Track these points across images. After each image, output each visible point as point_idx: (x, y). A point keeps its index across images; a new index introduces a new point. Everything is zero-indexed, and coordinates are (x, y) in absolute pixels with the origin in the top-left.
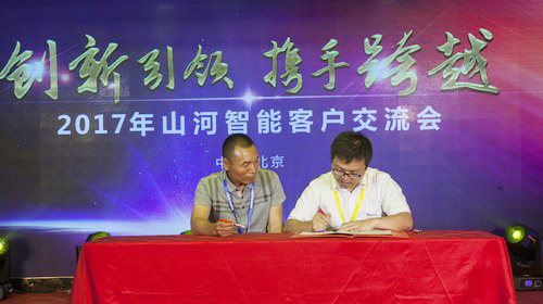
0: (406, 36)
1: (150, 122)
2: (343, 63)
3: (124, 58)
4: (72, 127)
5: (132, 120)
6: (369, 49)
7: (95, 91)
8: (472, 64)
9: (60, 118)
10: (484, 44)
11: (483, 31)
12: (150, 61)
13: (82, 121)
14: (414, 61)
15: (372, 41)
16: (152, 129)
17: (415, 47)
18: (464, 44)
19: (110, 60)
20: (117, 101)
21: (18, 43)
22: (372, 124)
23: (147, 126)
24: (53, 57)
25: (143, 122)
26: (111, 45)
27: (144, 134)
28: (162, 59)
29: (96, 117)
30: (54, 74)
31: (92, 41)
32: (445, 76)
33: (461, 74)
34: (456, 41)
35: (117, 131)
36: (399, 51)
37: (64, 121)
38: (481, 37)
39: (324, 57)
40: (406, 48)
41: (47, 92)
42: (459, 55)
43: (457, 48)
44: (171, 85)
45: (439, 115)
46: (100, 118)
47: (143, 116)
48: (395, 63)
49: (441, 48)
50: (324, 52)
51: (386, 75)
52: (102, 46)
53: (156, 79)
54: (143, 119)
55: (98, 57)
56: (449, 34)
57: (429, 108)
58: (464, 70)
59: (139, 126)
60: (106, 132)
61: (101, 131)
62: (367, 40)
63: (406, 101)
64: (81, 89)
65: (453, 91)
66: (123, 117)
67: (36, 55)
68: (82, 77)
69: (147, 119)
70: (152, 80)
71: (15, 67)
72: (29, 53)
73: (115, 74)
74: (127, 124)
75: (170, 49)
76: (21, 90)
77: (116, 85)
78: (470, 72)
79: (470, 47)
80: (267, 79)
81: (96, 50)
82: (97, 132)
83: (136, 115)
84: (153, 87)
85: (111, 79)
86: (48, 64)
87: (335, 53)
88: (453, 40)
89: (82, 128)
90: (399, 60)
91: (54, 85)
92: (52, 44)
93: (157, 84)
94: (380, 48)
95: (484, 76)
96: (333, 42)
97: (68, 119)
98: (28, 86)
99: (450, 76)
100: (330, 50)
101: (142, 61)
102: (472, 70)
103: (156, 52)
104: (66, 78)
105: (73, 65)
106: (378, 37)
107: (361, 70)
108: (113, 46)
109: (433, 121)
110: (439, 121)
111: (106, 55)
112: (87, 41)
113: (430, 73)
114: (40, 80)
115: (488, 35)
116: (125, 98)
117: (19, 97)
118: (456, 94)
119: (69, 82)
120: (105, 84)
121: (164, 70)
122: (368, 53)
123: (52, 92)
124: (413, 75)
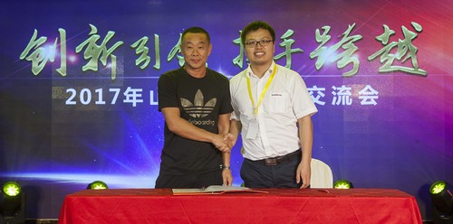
0: (350, 28)
1: (140, 95)
2: (298, 49)
3: (120, 43)
4: (77, 99)
5: (125, 94)
6: (320, 37)
7: (96, 70)
8: (405, 51)
9: (68, 91)
10: (414, 35)
11: (414, 24)
12: (141, 45)
13: (86, 94)
14: (356, 48)
15: (322, 31)
16: (142, 101)
17: (358, 37)
18: (398, 35)
19: (109, 45)
20: (113, 78)
21: (36, 31)
22: (321, 99)
23: (137, 98)
24: (63, 42)
25: (134, 95)
26: (110, 32)
27: (134, 105)
28: (150, 44)
29: (97, 91)
30: (63, 56)
31: (94, 29)
32: (382, 61)
33: (395, 59)
34: (392, 32)
35: (114, 102)
36: (344, 40)
37: (71, 94)
38: (413, 29)
39: (282, 44)
40: (350, 37)
41: (58, 70)
42: (394, 43)
43: (392, 38)
44: (157, 66)
45: (377, 93)
46: (100, 91)
47: (135, 91)
48: (341, 50)
49: (379, 38)
50: (283, 40)
51: (333, 59)
52: (102, 33)
53: (145, 61)
54: (134, 92)
55: (99, 42)
56: (385, 26)
57: (368, 87)
58: (398, 56)
59: (131, 98)
60: (104, 103)
61: (101, 102)
62: (318, 31)
63: (349, 81)
64: (85, 68)
65: (388, 72)
66: (118, 91)
67: (50, 40)
68: (86, 58)
69: (137, 93)
70: (142, 61)
71: (33, 50)
72: (44, 39)
73: (113, 56)
74: (122, 97)
75: (157, 36)
76: (37, 68)
77: (113, 65)
78: (402, 58)
79: (403, 37)
80: (235, 61)
81: (98, 37)
82: (97, 103)
83: (129, 89)
84: (142, 67)
85: (109, 60)
86: (59, 48)
87: (291, 41)
88: (389, 31)
89: (86, 99)
90: (344, 47)
91: (63, 65)
92: (62, 31)
93: (146, 64)
94: (329, 37)
95: (414, 61)
96: (290, 32)
97: (74, 92)
98: (43, 65)
99: (386, 61)
100: (287, 38)
101: (134, 45)
102: (404, 56)
103: (145, 39)
104: (73, 59)
105: (78, 49)
106: (327, 28)
107: (312, 55)
108: (111, 34)
109: (372, 98)
110: (377, 97)
111: (105, 41)
112: (91, 29)
113: (370, 58)
114: (52, 61)
115: (418, 27)
116: (120, 75)
117: (36, 74)
118: (391, 76)
119: (75, 62)
120: (105, 64)
121: (151, 53)
122: (318, 41)
123: (62, 70)
124: (356, 60)
